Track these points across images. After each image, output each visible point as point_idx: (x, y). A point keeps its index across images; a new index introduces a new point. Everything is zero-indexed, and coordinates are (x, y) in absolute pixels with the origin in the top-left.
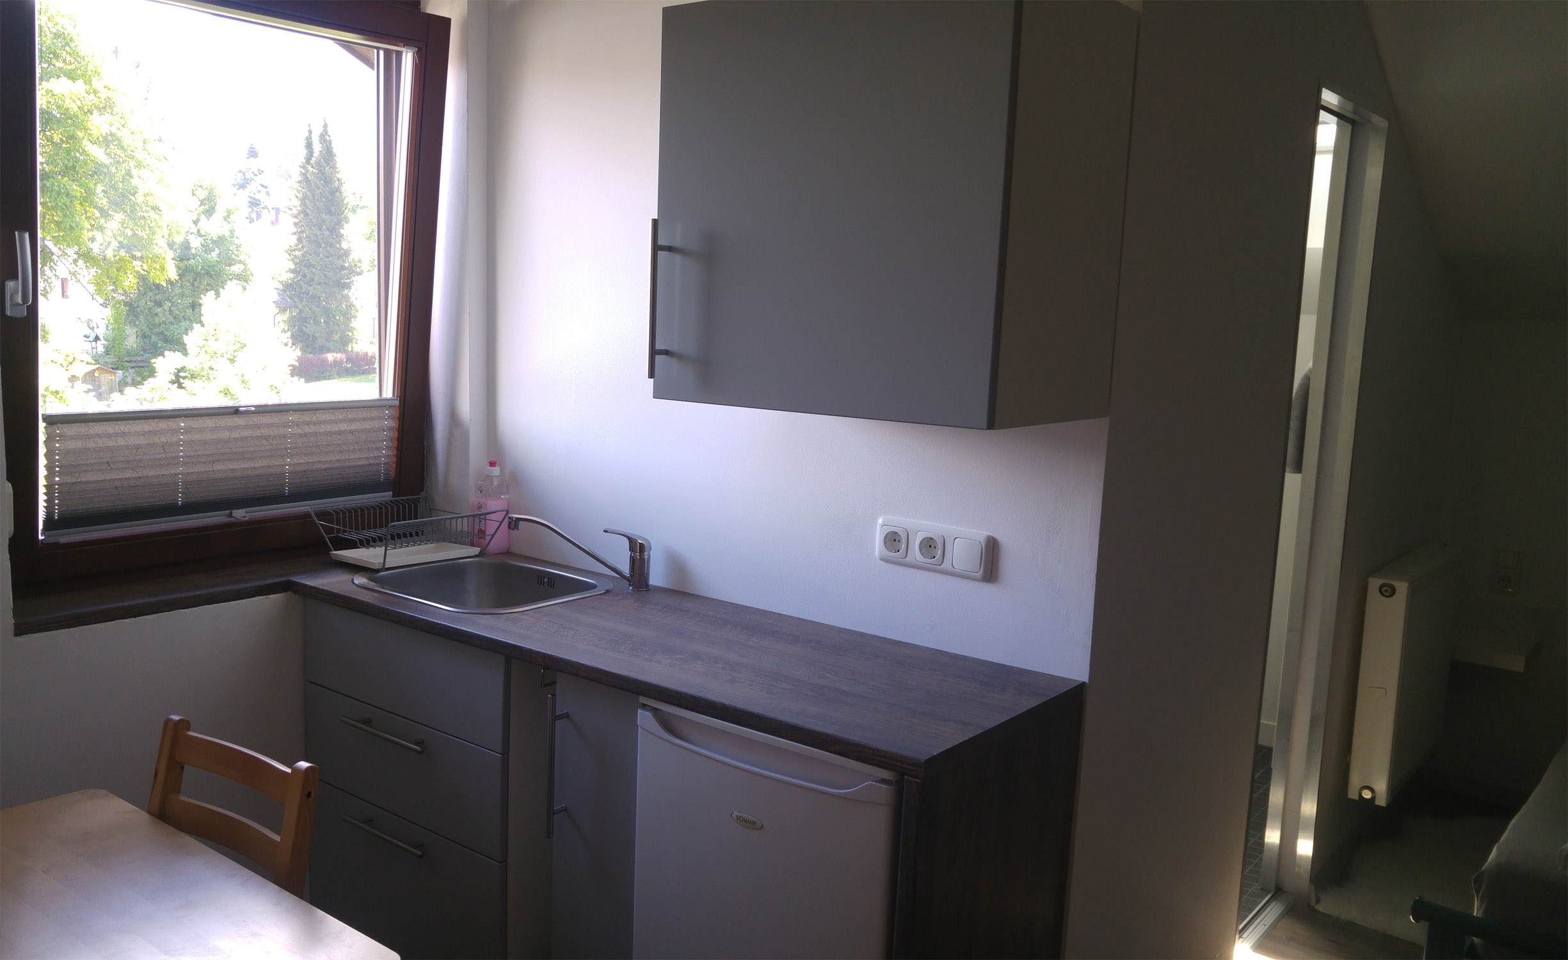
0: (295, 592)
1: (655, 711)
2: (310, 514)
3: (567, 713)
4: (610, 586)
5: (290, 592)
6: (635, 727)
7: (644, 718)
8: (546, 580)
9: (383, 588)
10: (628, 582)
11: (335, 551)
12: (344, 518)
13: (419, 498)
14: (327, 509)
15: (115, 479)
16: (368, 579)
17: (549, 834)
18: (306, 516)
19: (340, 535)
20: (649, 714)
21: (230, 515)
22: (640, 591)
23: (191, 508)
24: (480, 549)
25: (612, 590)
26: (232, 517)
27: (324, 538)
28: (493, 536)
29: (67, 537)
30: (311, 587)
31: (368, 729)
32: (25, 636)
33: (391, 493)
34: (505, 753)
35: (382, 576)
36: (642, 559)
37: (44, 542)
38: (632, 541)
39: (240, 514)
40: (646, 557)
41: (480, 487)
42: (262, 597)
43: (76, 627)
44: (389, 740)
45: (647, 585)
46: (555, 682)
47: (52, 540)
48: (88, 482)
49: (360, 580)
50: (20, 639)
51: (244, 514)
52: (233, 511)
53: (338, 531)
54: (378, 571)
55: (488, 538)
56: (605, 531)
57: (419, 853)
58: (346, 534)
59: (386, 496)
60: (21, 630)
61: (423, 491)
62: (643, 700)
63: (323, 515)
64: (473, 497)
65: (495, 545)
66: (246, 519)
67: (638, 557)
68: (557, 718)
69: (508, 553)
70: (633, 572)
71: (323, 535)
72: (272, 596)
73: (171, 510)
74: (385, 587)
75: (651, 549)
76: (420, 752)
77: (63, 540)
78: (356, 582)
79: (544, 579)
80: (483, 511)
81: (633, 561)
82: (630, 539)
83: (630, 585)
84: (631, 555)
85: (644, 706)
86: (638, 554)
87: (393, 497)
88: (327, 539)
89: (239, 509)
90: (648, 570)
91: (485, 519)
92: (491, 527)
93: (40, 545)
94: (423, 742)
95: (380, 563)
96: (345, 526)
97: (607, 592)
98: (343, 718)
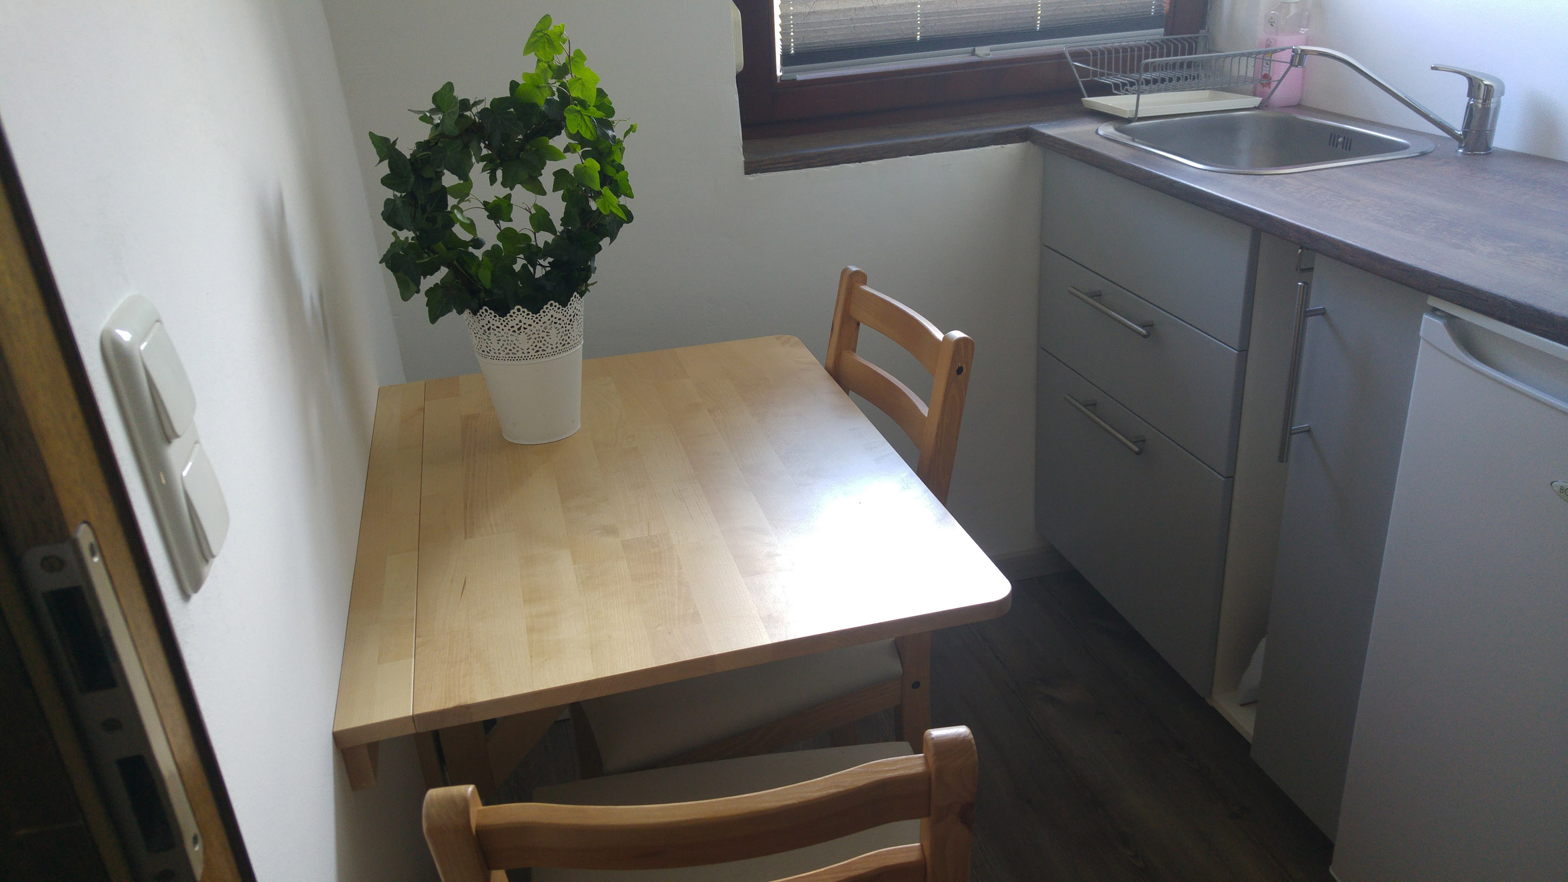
0: (1034, 142)
1: (1451, 321)
2: (1064, 54)
3: (1324, 309)
4: (1428, 146)
5: (1029, 142)
6: (1415, 339)
7: (1432, 327)
8: (1340, 140)
9: (1133, 140)
10: (1457, 143)
11: (1089, 97)
12: (1102, 60)
13: (1197, 37)
14: (1086, 48)
15: (850, 9)
16: (1117, 129)
17: (1283, 457)
18: (1061, 56)
19: (1096, 79)
20: (1438, 323)
21: (973, 53)
22: (1475, 154)
23: (932, 43)
24: (1261, 99)
25: (1431, 152)
26: (975, 55)
27: (1076, 81)
28: (1280, 81)
29: (805, 74)
30: (1049, 136)
31: (1097, 305)
32: (755, 174)
33: (1163, 30)
34: (1244, 350)
35: (1136, 128)
36: (1486, 110)
37: (782, 79)
38: (1474, 84)
39: (984, 52)
40: (1492, 106)
41: (1272, 18)
42: (996, 146)
43: (801, 169)
44: (1115, 319)
45: (1487, 148)
46: (1313, 268)
47: (790, 76)
48: (823, 12)
49: (1107, 129)
50: (752, 178)
51: (988, 52)
52: (976, 48)
53: (1095, 74)
54: (1129, 120)
55: (1273, 85)
56: (1433, 68)
57: (1137, 449)
58: (1104, 78)
59: (1157, 34)
60: (751, 168)
61: (1204, 28)
62: (1433, 302)
63: (1078, 55)
64: (1261, 34)
65: (1282, 94)
66: (989, 57)
67: (1480, 106)
68: (1307, 314)
69: (1299, 106)
70: (1469, 128)
71: (1076, 79)
72: (1009, 145)
73: (905, 46)
74: (1137, 140)
75: (1502, 93)
76: (1145, 336)
77: (800, 77)
78: (1101, 132)
79: (1339, 137)
80: (1273, 48)
81: (1470, 111)
82: (1471, 79)
83: (1460, 147)
84: (1468, 103)
85: (1434, 311)
86: (1481, 101)
87: (1164, 36)
88: (1080, 83)
89: (983, 45)
90: (1494, 122)
91: (1271, 61)
92: (1278, 70)
93: (778, 81)
94: (1152, 325)
95: (1132, 111)
96: (1102, 67)
97: (1423, 154)
98: (1070, 288)
